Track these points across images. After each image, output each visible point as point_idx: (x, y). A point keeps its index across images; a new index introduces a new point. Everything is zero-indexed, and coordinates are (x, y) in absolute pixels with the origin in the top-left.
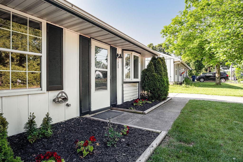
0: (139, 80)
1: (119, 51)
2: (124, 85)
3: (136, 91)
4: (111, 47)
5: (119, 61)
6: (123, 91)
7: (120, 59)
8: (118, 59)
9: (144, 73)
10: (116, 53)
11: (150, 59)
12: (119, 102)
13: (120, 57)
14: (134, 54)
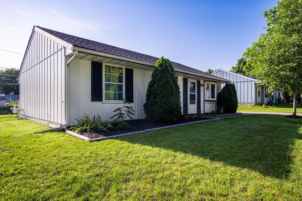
0: (215, 99)
1: (202, 82)
2: (205, 102)
3: (213, 107)
4: (197, 80)
5: (202, 88)
6: (204, 106)
7: (203, 87)
8: (201, 87)
9: (219, 95)
10: (200, 83)
11: (225, 85)
12: (202, 112)
13: (203, 86)
14: (211, 83)
